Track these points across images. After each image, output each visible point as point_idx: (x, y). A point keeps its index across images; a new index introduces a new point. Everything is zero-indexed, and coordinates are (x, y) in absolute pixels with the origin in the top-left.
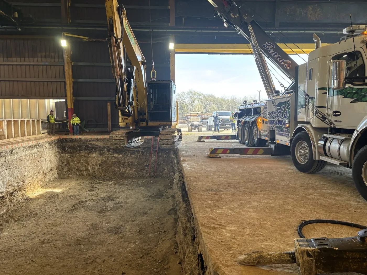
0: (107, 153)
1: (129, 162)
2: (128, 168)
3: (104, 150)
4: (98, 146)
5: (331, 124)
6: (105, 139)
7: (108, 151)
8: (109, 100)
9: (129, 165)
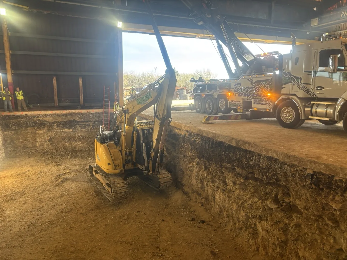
0: (57, 129)
1: (79, 137)
2: (79, 142)
3: (54, 126)
4: (47, 121)
5: (313, 95)
6: (55, 114)
7: (58, 126)
8: (55, 75)
9: (80, 139)
